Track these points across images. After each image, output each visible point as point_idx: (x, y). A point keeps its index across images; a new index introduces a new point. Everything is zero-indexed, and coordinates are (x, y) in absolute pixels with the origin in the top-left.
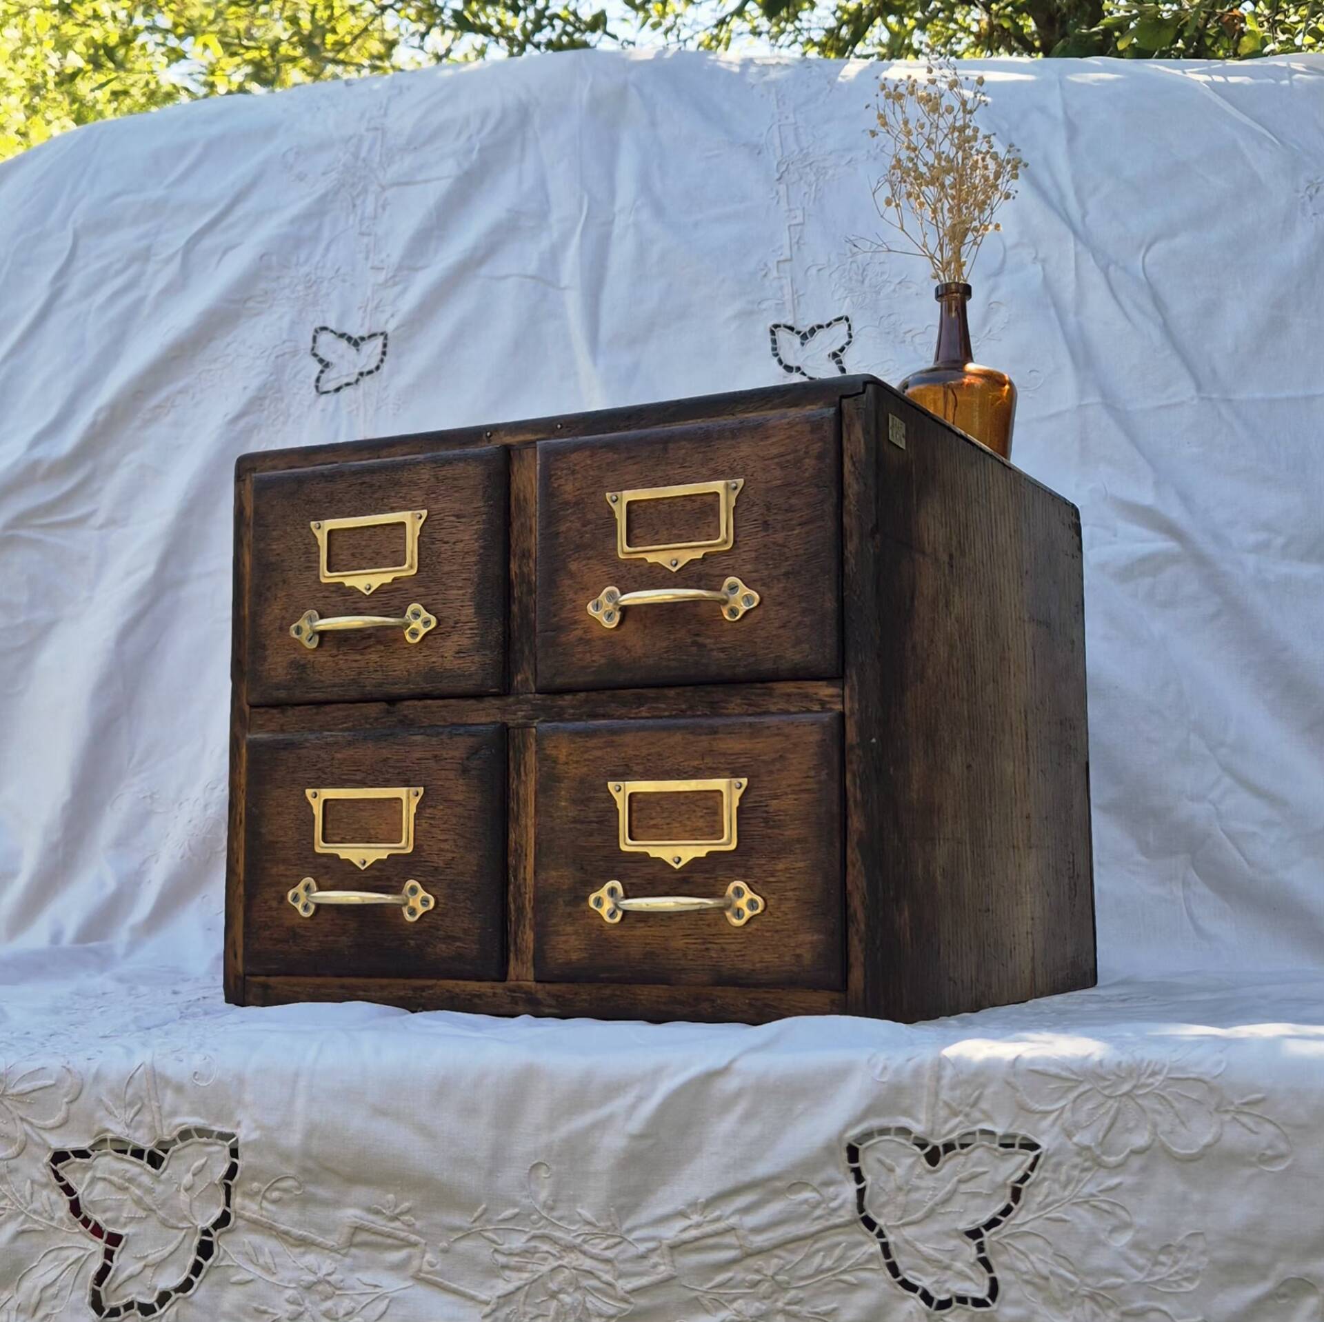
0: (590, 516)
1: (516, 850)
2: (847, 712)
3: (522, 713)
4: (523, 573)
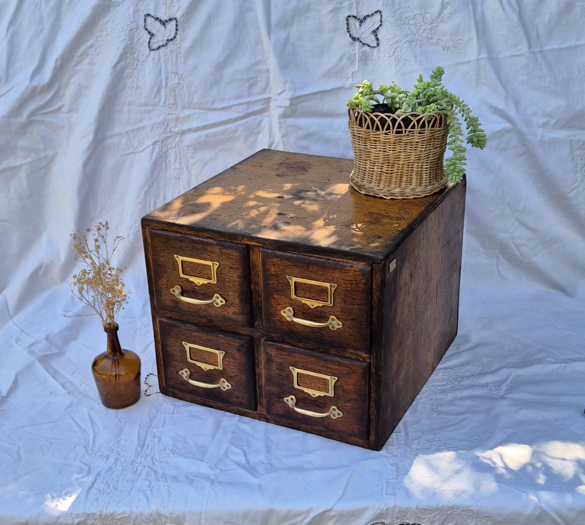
0: (281, 281)
1: (258, 374)
2: (372, 363)
3: (258, 335)
4: (256, 289)
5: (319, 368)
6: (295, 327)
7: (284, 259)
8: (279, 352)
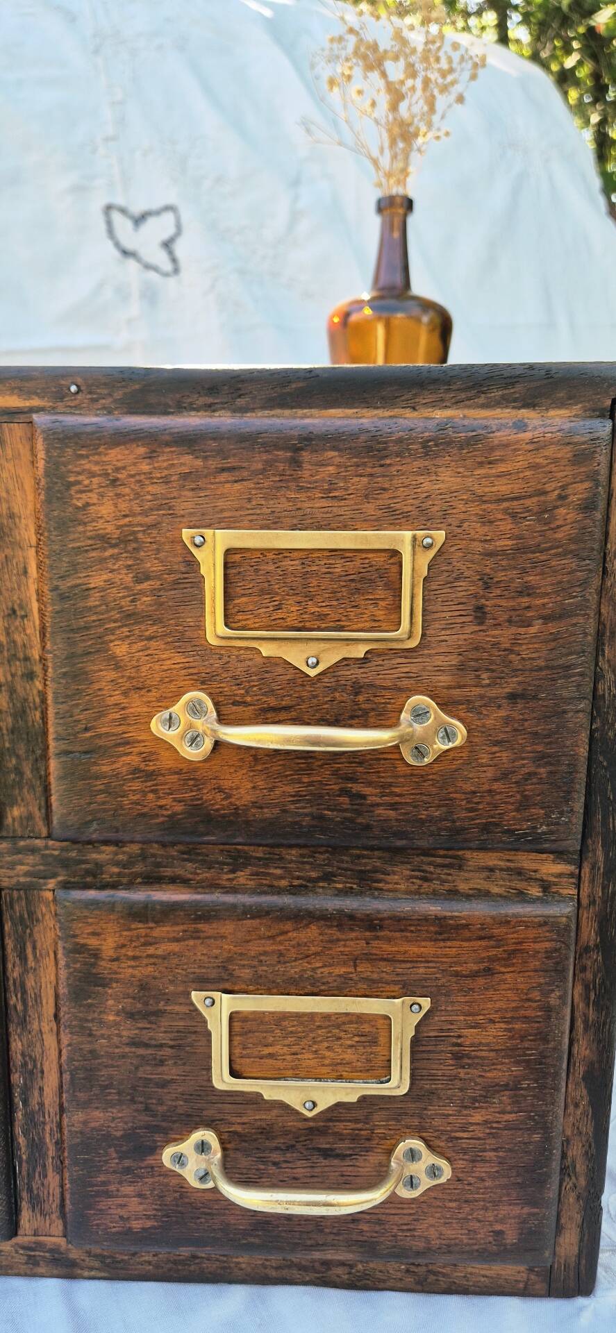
0: (152, 566)
1: (25, 1065)
2: (585, 901)
3: (25, 868)
4: (14, 642)
5: (343, 970)
6: (220, 789)
7: (167, 444)
8: (140, 928)
